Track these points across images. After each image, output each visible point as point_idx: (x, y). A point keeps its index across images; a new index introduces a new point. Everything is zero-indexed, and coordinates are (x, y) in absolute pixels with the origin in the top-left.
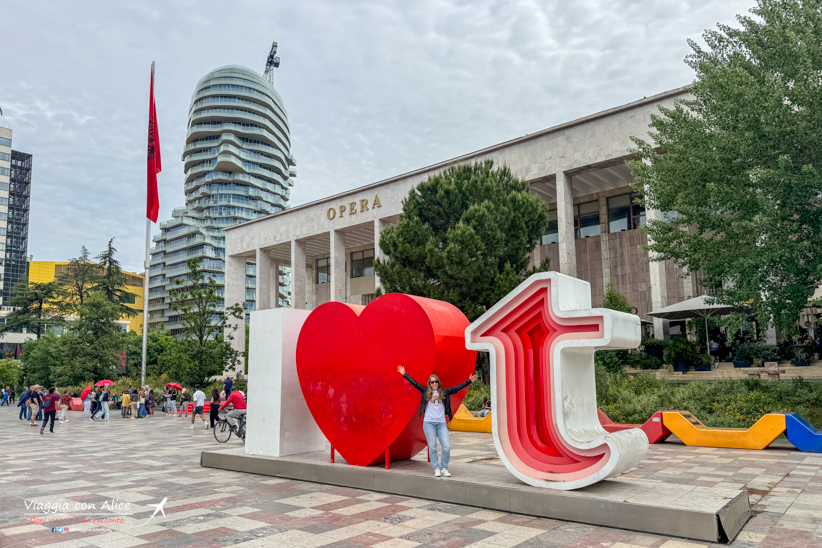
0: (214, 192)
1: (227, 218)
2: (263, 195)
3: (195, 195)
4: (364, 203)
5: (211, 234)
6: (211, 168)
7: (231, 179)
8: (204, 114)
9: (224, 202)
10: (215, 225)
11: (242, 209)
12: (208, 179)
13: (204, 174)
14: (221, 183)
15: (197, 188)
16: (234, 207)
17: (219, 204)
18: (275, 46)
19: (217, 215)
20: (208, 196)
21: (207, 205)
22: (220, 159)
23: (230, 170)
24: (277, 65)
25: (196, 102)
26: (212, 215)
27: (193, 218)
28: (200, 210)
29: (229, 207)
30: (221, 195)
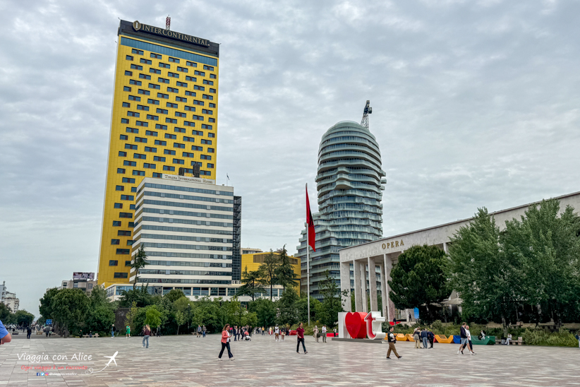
0: (335, 203)
1: (343, 219)
2: (364, 201)
3: (324, 205)
4: (397, 243)
5: (334, 230)
6: (333, 188)
7: (344, 194)
8: (327, 157)
9: (341, 209)
10: (336, 224)
11: (352, 212)
12: (331, 195)
13: (329, 192)
14: (338, 197)
15: (324, 201)
16: (347, 211)
17: (338, 210)
18: (368, 103)
19: (337, 217)
20: (331, 206)
21: (331, 211)
22: (338, 183)
23: (343, 189)
24: (370, 112)
25: (322, 150)
26: (334, 217)
27: (324, 220)
28: (327, 214)
29: (344, 211)
30: (339, 204)
